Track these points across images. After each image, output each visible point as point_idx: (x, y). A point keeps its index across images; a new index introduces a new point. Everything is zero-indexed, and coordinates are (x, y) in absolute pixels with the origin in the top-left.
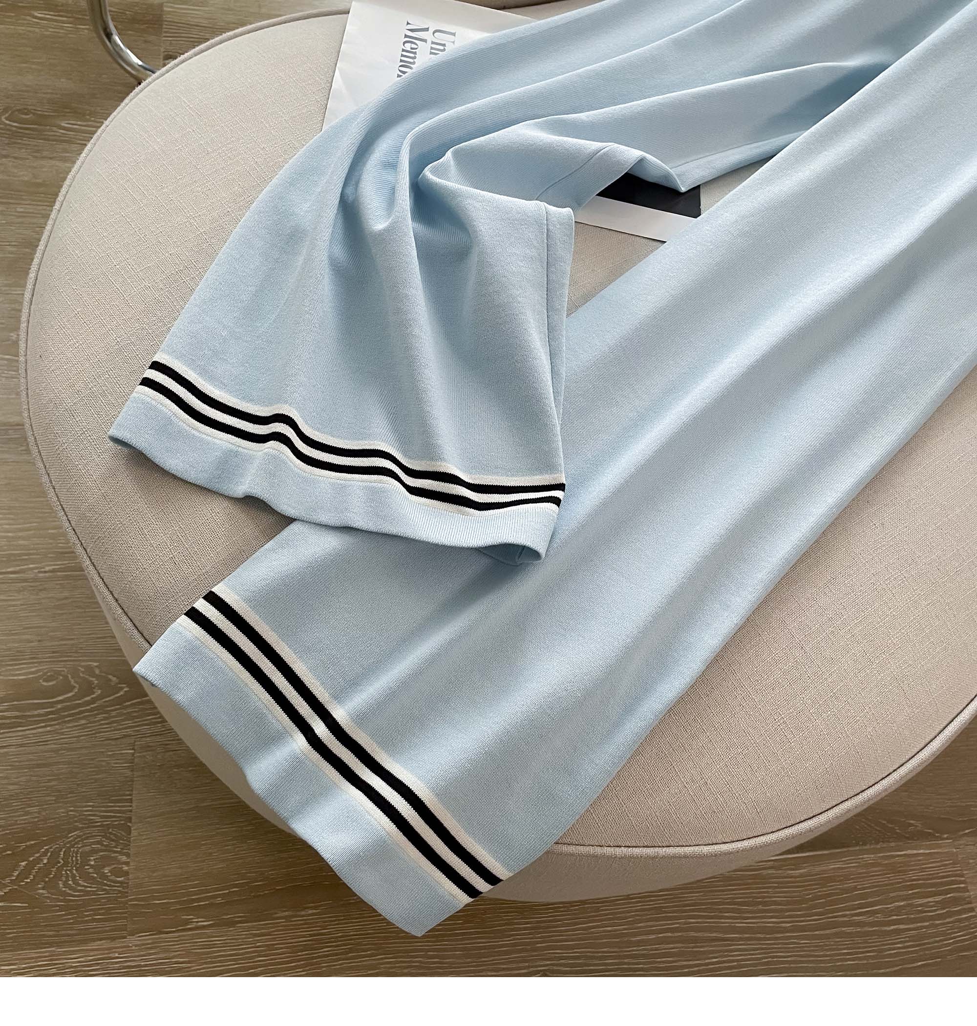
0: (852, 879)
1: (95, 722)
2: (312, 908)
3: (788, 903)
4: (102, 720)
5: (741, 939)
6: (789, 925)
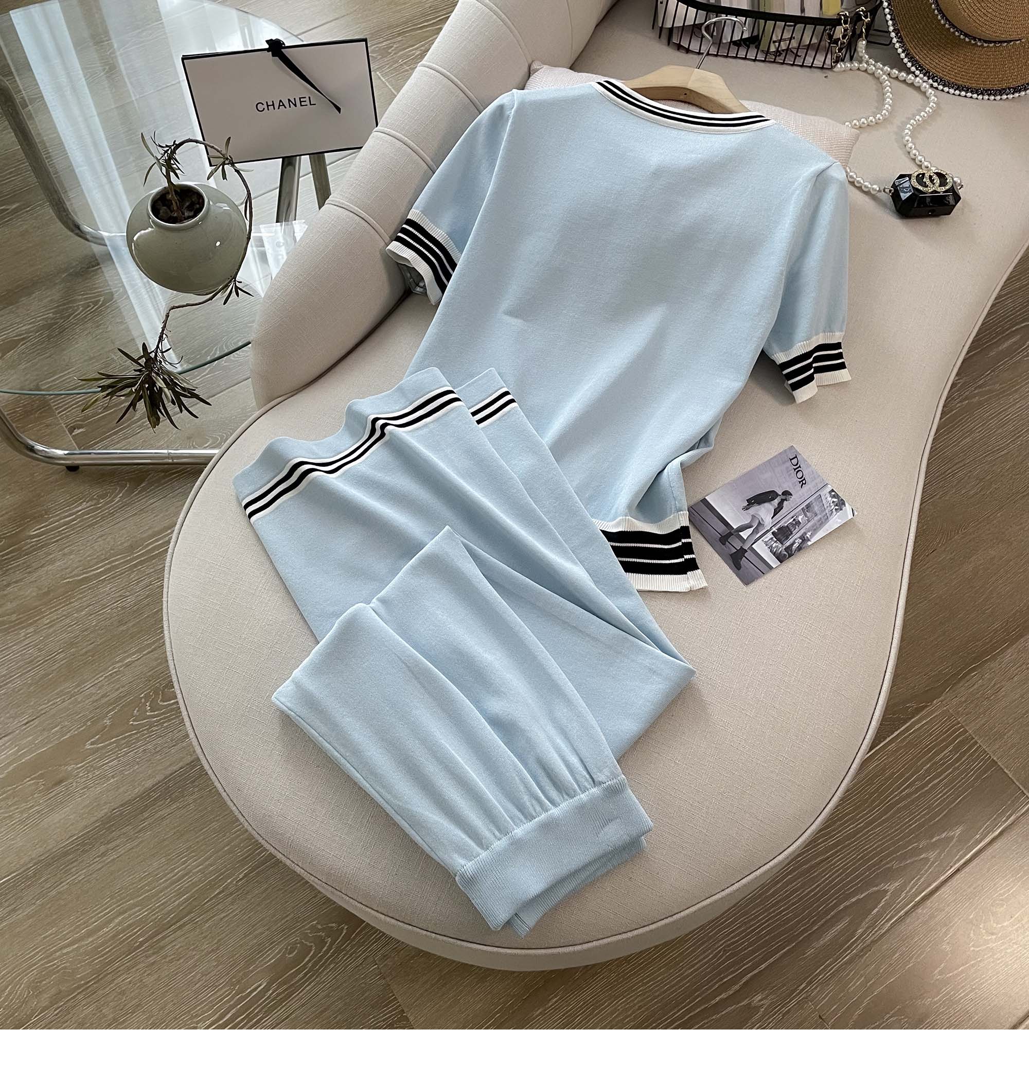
0: (887, 769)
1: (340, 961)
2: (553, 998)
3: (855, 810)
4: (344, 957)
5: (837, 852)
6: (862, 825)
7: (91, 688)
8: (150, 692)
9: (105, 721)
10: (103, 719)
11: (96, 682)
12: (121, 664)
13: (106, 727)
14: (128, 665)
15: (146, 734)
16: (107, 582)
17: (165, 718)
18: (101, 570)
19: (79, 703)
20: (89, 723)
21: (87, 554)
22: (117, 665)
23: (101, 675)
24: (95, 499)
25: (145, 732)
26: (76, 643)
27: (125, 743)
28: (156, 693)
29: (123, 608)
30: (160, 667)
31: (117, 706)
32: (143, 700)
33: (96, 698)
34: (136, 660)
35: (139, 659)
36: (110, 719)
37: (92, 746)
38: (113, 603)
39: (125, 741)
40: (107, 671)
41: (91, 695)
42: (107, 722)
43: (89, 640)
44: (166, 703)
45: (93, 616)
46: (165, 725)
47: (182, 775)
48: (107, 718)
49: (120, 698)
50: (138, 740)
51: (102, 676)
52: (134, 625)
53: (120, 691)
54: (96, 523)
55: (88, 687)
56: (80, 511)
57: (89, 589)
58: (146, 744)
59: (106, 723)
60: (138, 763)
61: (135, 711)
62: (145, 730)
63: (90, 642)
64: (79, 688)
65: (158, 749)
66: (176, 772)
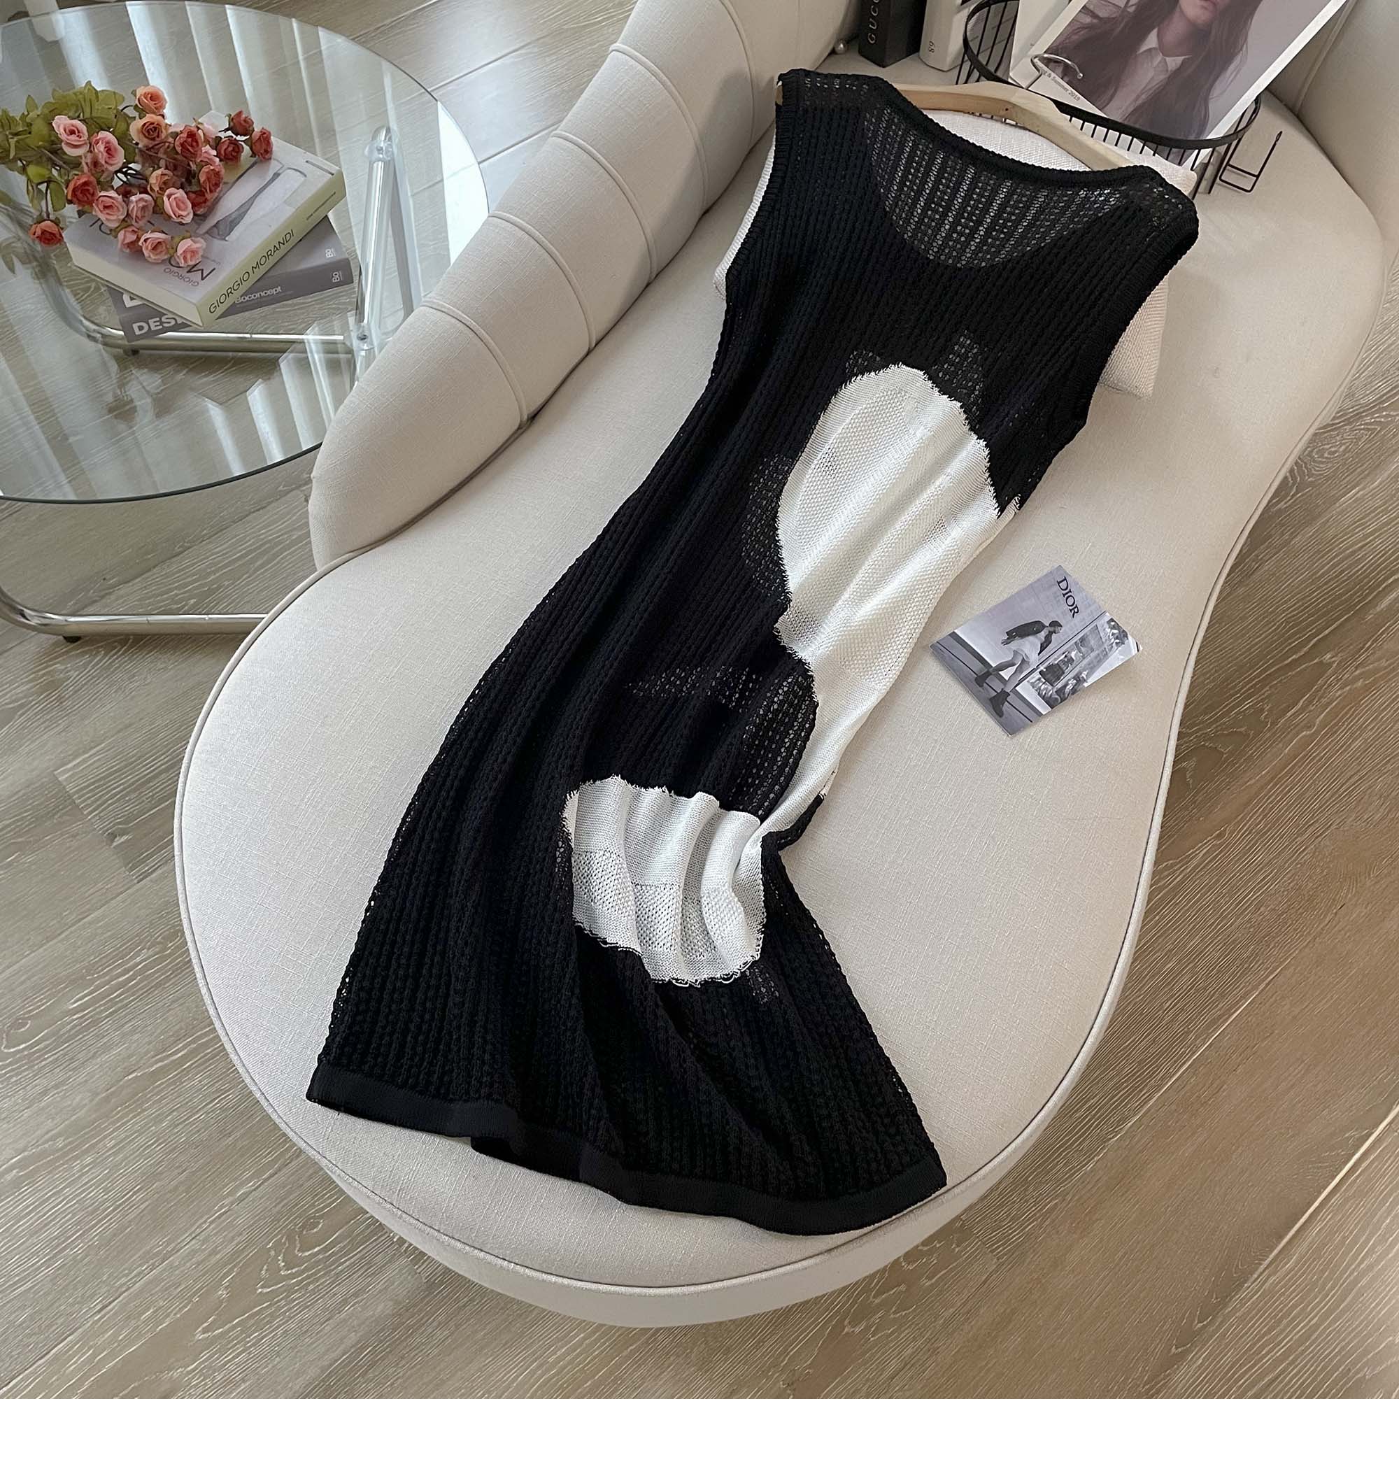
7: (193, 1242)
8: (282, 1237)
9: (220, 1292)
10: (216, 1289)
11: (198, 1231)
12: (231, 1199)
13: (221, 1302)
14: (241, 1199)
15: (285, 1305)
16: (194, 1071)
17: (308, 1277)
18: (183, 1053)
19: (177, 1267)
20: (196, 1299)
21: (159, 1031)
22: (226, 1201)
23: (204, 1220)
24: (159, 943)
25: (283, 1302)
26: (161, 1173)
27: (253, 1325)
28: (290, 1238)
29: (223, 1109)
30: (291, 1197)
31: (235, 1266)
32: (273, 1253)
33: (200, 1258)
34: (255, 1190)
35: (257, 1188)
36: (226, 1288)
37: (206, 1335)
38: (207, 1105)
39: (252, 1322)
40: (212, 1213)
41: (193, 1252)
42: (222, 1293)
43: (177, 1168)
44: (307, 1254)
45: (181, 1126)
46: (311, 1287)
47: (346, 1366)
48: (222, 1288)
49: (237, 1253)
50: (273, 1317)
51: (205, 1222)
52: (242, 1136)
53: (235, 1242)
54: (168, 979)
55: (188, 1240)
56: (140, 963)
57: (168, 1086)
58: (287, 1321)
59: (222, 1295)
60: (278, 1354)
61: (263, 1272)
62: (282, 1299)
63: (180, 1170)
64: (173, 1245)
65: (304, 1329)
66: (336, 1361)
